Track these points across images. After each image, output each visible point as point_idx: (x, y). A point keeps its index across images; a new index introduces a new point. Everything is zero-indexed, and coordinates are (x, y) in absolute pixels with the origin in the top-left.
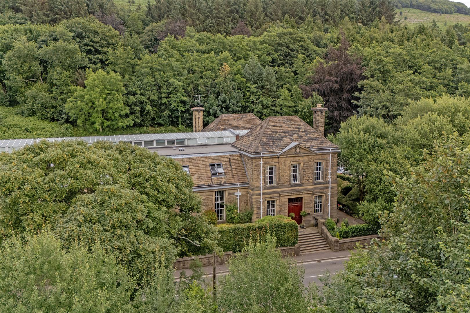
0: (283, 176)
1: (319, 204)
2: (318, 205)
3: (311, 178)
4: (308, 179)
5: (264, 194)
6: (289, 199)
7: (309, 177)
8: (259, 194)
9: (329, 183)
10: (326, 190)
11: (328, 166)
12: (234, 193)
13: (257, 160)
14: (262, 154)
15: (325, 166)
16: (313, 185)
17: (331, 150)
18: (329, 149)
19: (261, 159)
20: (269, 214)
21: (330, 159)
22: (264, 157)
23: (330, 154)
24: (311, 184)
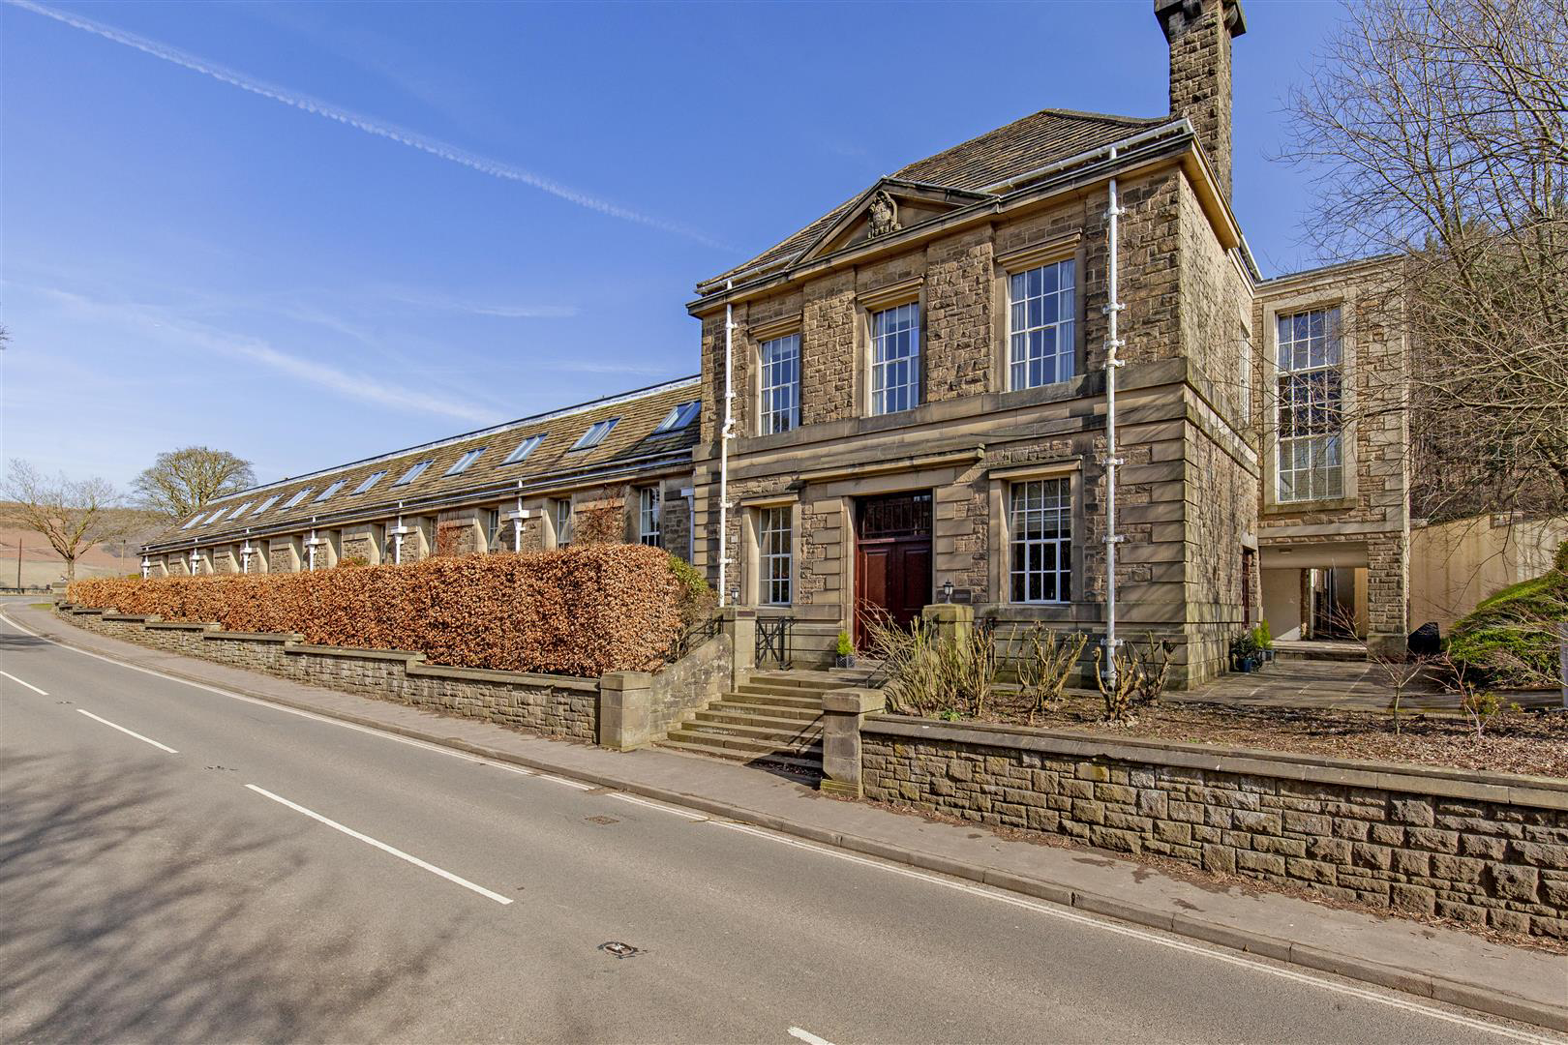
0: (823, 378)
3: (973, 372)
4: (954, 375)
5: (735, 478)
6: (858, 502)
7: (961, 367)
8: (714, 478)
9: (1103, 393)
10: (1088, 440)
11: (1103, 274)
12: (680, 491)
13: (718, 318)
14: (730, 287)
15: (1081, 282)
16: (987, 408)
17: (1114, 155)
18: (1106, 156)
19: (729, 307)
20: (771, 580)
21: (1114, 220)
22: (735, 298)
23: (1113, 185)
24: (975, 407)
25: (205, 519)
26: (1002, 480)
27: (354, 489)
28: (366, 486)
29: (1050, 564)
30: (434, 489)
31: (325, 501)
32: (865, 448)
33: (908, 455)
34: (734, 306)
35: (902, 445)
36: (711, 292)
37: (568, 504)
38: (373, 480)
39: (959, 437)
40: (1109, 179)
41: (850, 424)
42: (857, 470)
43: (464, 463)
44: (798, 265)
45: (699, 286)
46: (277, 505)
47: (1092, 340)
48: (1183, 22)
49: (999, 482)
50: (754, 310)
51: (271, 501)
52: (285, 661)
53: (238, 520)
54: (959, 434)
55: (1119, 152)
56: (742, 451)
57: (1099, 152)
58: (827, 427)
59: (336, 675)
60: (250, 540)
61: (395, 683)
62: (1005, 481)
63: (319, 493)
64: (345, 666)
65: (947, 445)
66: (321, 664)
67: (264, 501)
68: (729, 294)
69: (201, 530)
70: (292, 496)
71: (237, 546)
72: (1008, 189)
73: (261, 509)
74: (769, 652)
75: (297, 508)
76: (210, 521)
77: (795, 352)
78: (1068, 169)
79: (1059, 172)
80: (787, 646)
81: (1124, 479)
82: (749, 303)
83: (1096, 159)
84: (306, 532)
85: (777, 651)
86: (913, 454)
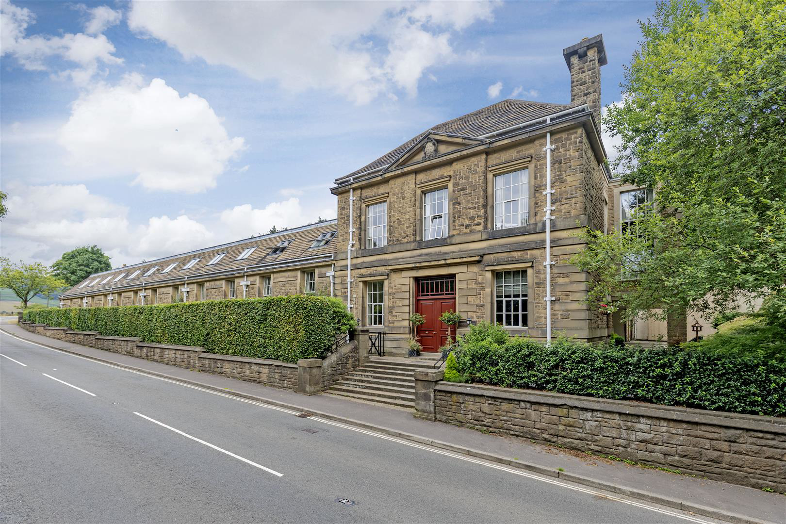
0: (400, 223)
1: (520, 299)
2: (516, 303)
3: (477, 221)
4: (467, 222)
5: (355, 267)
6: (417, 279)
7: (471, 218)
8: (345, 268)
9: (543, 231)
10: (536, 253)
11: (543, 176)
12: (326, 273)
13: (346, 195)
14: (352, 181)
15: (533, 180)
16: (484, 238)
17: (548, 122)
18: (545, 121)
19: (351, 190)
20: (373, 315)
21: (549, 152)
22: (354, 185)
23: (548, 135)
24: (478, 237)
25: (90, 283)
26: (491, 270)
27: (162, 271)
28: (168, 269)
29: (516, 309)
30: (203, 271)
31: (148, 276)
32: (421, 255)
33: (444, 258)
34: (354, 189)
35: (440, 254)
36: (342, 183)
37: (270, 279)
38: (172, 266)
39: (470, 250)
40: (546, 133)
41: (414, 244)
42: (417, 265)
43: (216, 259)
44: (387, 170)
45: (336, 180)
46: (125, 277)
47: (538, 207)
48: (578, 59)
49: (490, 272)
50: (364, 191)
51: (122, 275)
52: (135, 349)
53: (106, 284)
54: (470, 249)
55: (552, 120)
56: (358, 256)
57: (541, 119)
58: (402, 245)
59: (161, 356)
60: (112, 293)
61: (192, 361)
62: (493, 271)
63: (146, 272)
64: (166, 353)
65: (463, 254)
66: (154, 352)
67: (118, 276)
68: (352, 184)
69: (88, 289)
70: (132, 273)
71: (106, 296)
72: (493, 136)
73: (117, 280)
74: (373, 348)
75: (134, 279)
76: (92, 284)
77: (384, 210)
78: (525, 127)
79: (520, 129)
80: (382, 346)
81: (556, 271)
82: (361, 188)
83: (539, 123)
84: (140, 290)
85: (377, 348)
86: (446, 258)
